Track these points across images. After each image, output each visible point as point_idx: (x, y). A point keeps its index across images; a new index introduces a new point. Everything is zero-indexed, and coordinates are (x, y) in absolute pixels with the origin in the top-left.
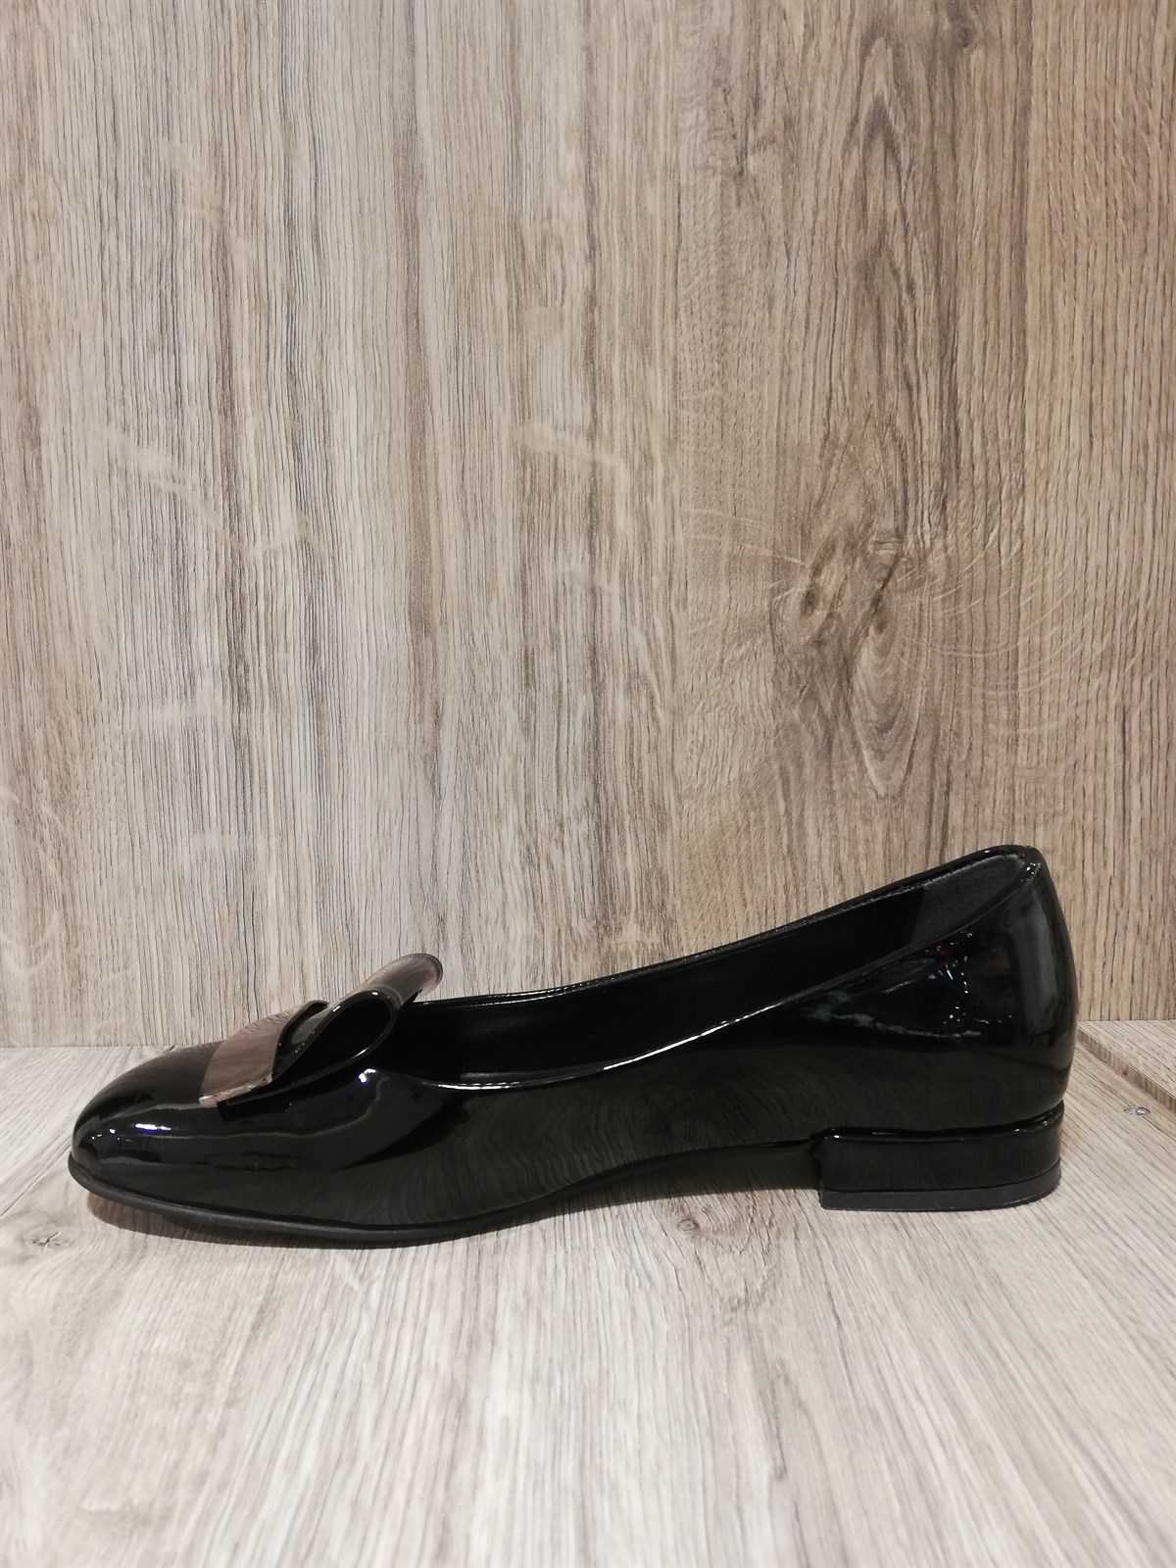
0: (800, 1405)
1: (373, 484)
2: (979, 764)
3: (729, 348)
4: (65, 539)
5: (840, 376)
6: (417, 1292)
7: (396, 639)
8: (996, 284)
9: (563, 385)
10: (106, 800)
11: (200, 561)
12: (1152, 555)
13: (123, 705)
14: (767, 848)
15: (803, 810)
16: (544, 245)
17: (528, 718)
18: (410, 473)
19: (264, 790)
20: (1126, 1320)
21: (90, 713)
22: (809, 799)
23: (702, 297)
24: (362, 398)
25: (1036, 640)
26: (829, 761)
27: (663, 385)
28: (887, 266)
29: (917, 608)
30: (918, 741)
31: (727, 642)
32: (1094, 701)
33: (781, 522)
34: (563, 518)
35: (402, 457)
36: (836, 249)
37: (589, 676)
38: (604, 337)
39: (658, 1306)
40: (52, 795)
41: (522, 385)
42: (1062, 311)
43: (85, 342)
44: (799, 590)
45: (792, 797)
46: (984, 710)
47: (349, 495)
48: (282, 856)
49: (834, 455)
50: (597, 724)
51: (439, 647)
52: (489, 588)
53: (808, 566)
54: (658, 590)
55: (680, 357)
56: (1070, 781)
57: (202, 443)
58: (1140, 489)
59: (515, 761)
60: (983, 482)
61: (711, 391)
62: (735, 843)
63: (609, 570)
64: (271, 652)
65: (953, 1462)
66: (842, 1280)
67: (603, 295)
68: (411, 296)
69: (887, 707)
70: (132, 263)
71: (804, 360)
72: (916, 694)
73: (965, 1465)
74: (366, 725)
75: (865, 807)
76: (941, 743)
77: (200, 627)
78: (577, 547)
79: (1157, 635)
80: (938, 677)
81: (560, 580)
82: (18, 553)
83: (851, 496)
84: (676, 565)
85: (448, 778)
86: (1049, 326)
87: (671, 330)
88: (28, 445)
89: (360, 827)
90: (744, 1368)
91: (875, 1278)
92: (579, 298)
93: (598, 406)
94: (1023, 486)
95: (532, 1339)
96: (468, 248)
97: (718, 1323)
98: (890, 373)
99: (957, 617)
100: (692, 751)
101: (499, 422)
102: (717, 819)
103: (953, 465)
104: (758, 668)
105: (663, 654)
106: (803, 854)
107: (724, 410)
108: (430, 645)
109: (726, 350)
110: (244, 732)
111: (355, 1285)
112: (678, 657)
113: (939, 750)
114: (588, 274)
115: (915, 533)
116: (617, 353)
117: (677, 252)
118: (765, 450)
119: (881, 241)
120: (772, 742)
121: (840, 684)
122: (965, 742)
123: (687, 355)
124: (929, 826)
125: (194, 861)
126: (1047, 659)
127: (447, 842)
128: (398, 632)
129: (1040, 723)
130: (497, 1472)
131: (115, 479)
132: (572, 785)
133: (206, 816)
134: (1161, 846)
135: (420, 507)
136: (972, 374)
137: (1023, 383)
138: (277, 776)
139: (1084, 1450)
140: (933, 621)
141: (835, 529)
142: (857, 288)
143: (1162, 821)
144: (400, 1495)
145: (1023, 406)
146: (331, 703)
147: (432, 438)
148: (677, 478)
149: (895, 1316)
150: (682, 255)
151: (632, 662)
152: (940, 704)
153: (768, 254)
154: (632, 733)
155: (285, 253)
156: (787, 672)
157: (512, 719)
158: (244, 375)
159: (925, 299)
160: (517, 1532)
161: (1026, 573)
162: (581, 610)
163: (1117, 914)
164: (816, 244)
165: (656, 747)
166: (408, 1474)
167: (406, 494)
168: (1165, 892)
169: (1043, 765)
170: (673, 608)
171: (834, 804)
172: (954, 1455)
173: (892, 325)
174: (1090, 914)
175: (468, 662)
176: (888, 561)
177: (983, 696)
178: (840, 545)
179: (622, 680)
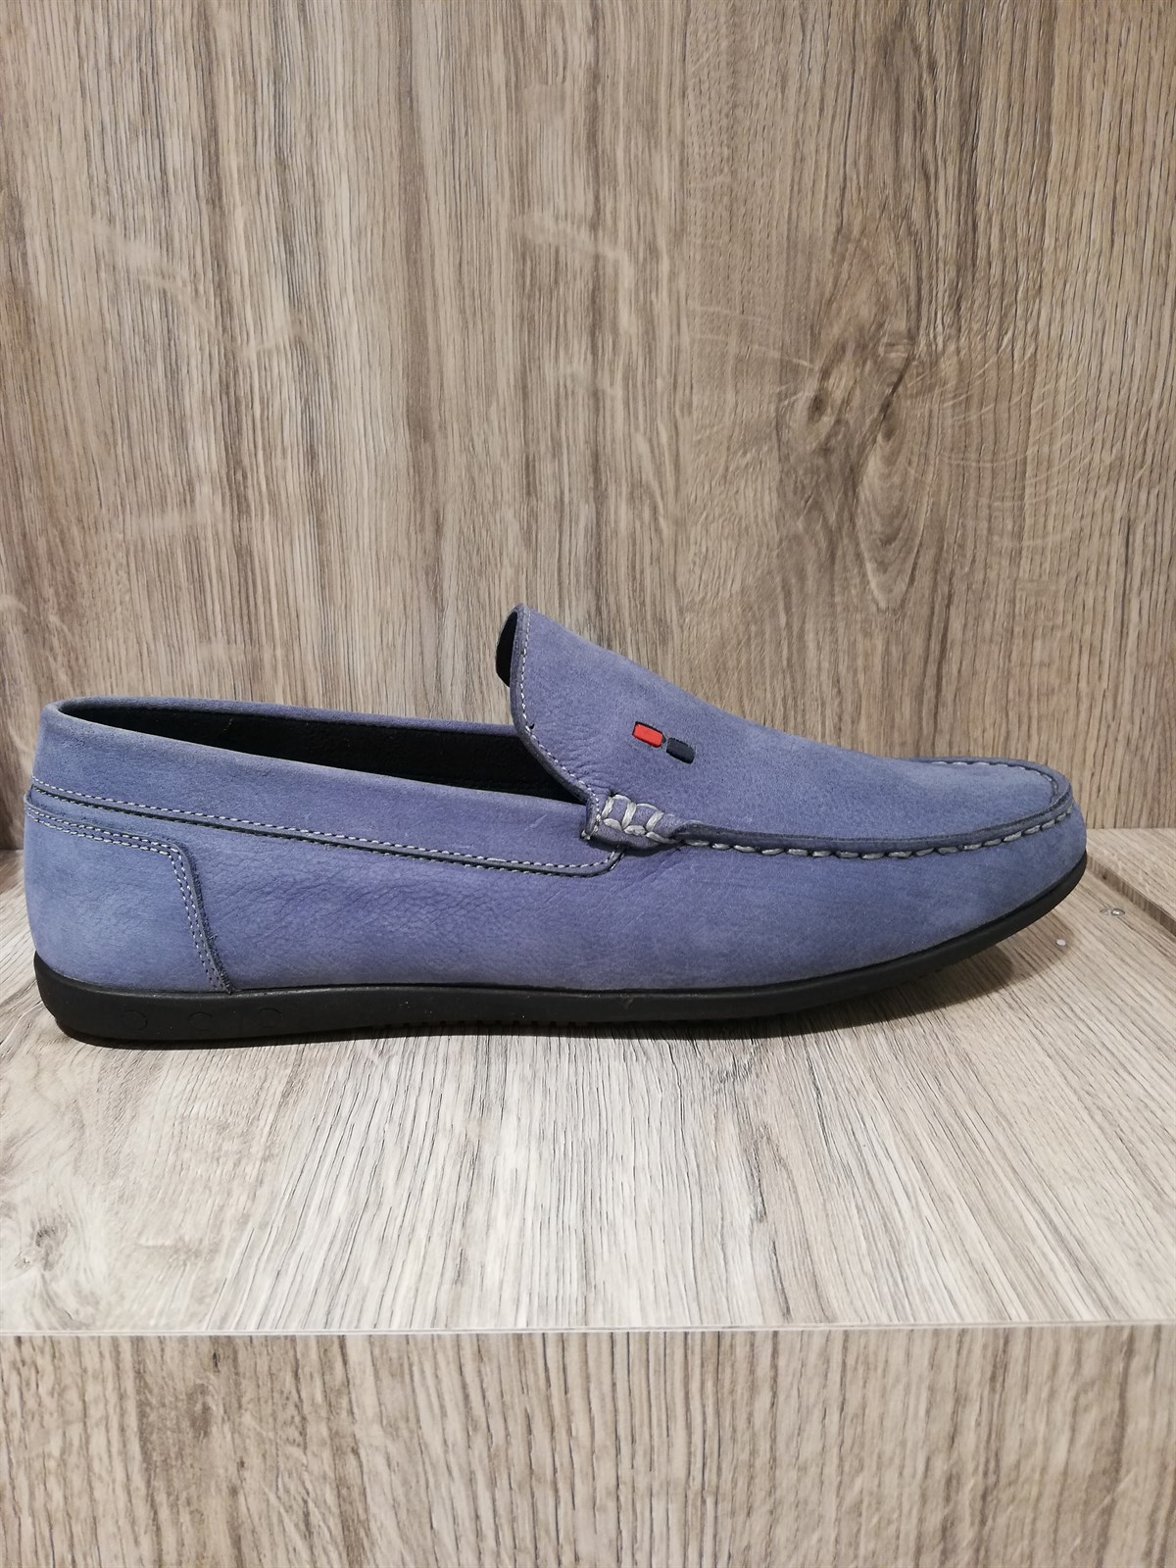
0: (780, 1161)
1: (368, 279)
2: (981, 577)
3: (740, 130)
4: (56, 339)
5: (855, 163)
6: (433, 1066)
7: (395, 445)
8: (1022, 64)
9: (564, 170)
10: (112, 608)
11: (193, 363)
12: (1168, 361)
13: (123, 513)
14: (767, 660)
15: (804, 623)
16: (544, 16)
17: (529, 527)
18: (406, 268)
19: (267, 600)
20: (1082, 1093)
21: (92, 520)
22: (810, 612)
23: (712, 73)
24: (355, 187)
25: (1046, 449)
26: (832, 573)
27: (670, 171)
28: (908, 42)
29: (927, 414)
30: (921, 553)
31: (732, 450)
32: (1100, 512)
33: (790, 321)
34: (565, 317)
35: (397, 249)
36: (854, 22)
37: (591, 484)
38: (608, 118)
39: (653, 1078)
40: (59, 604)
41: (521, 171)
42: (1090, 95)
43: (65, 127)
44: (806, 394)
45: (794, 610)
46: (990, 521)
47: (343, 291)
48: (288, 666)
49: (847, 250)
50: (599, 535)
51: (439, 453)
52: (490, 392)
53: (817, 369)
54: (662, 395)
55: (688, 140)
56: (1070, 595)
57: (191, 237)
58: (1160, 291)
59: (517, 573)
60: (999, 283)
61: (719, 179)
62: (735, 656)
63: (612, 372)
64: (268, 458)
65: (916, 1208)
66: (822, 1056)
67: (607, 70)
68: (403, 73)
69: (892, 517)
70: (110, 37)
71: (817, 146)
72: (922, 505)
73: (926, 1212)
74: (367, 533)
75: (865, 621)
76: (945, 555)
77: (197, 431)
78: (579, 346)
79: (1167, 446)
80: (946, 486)
81: (561, 383)
82: (9, 355)
83: (862, 295)
84: (682, 367)
85: (450, 589)
86: (1076, 112)
87: (678, 112)
88: (12, 239)
89: (364, 638)
90: (730, 1129)
91: (853, 1055)
92: (581, 74)
93: (601, 194)
94: (1040, 287)
95: (538, 1105)
96: (463, 18)
97: (708, 1092)
98: (907, 161)
99: (966, 426)
100: (694, 563)
101: (497, 212)
102: (718, 632)
103: (969, 262)
104: (763, 476)
105: (667, 462)
106: (803, 666)
107: (733, 200)
108: (429, 451)
109: (736, 133)
110: (245, 542)
111: (376, 1059)
112: (682, 465)
113: (942, 563)
114: (590, 48)
115: (928, 334)
116: (621, 136)
117: (686, 24)
118: (775, 243)
119: (903, 13)
120: (775, 553)
121: (845, 494)
122: (968, 555)
123: (695, 139)
124: (929, 639)
125: (202, 670)
126: (1055, 469)
127: (450, 653)
128: (396, 437)
129: (1044, 536)
130: (507, 1215)
131: (103, 275)
132: (573, 597)
133: (212, 626)
134: (1156, 659)
135: (416, 303)
136: (992, 162)
137: (1046, 174)
138: (280, 586)
139: (1035, 1201)
140: (943, 429)
141: (845, 330)
142: (877, 66)
143: (1159, 635)
144: (422, 1233)
145: (1044, 199)
146: (331, 512)
147: (428, 228)
148: (684, 273)
149: (871, 1087)
150: (691, 28)
151: (636, 470)
152: (946, 515)
153: (782, 28)
154: (634, 544)
155: (270, 26)
156: (792, 482)
157: (514, 530)
158: (232, 161)
159: (946, 79)
160: (526, 1261)
161: (1038, 379)
162: (583, 415)
163: (1109, 727)
164: (833, 15)
165: (658, 559)
166: (429, 1215)
167: (401, 288)
168: (1157, 706)
169: (1045, 578)
170: (678, 413)
171: (835, 618)
172: (917, 1203)
173: (911, 109)
174: (1082, 726)
175: (469, 469)
176: (899, 364)
177: (990, 507)
178: (851, 347)
179: (624, 489)
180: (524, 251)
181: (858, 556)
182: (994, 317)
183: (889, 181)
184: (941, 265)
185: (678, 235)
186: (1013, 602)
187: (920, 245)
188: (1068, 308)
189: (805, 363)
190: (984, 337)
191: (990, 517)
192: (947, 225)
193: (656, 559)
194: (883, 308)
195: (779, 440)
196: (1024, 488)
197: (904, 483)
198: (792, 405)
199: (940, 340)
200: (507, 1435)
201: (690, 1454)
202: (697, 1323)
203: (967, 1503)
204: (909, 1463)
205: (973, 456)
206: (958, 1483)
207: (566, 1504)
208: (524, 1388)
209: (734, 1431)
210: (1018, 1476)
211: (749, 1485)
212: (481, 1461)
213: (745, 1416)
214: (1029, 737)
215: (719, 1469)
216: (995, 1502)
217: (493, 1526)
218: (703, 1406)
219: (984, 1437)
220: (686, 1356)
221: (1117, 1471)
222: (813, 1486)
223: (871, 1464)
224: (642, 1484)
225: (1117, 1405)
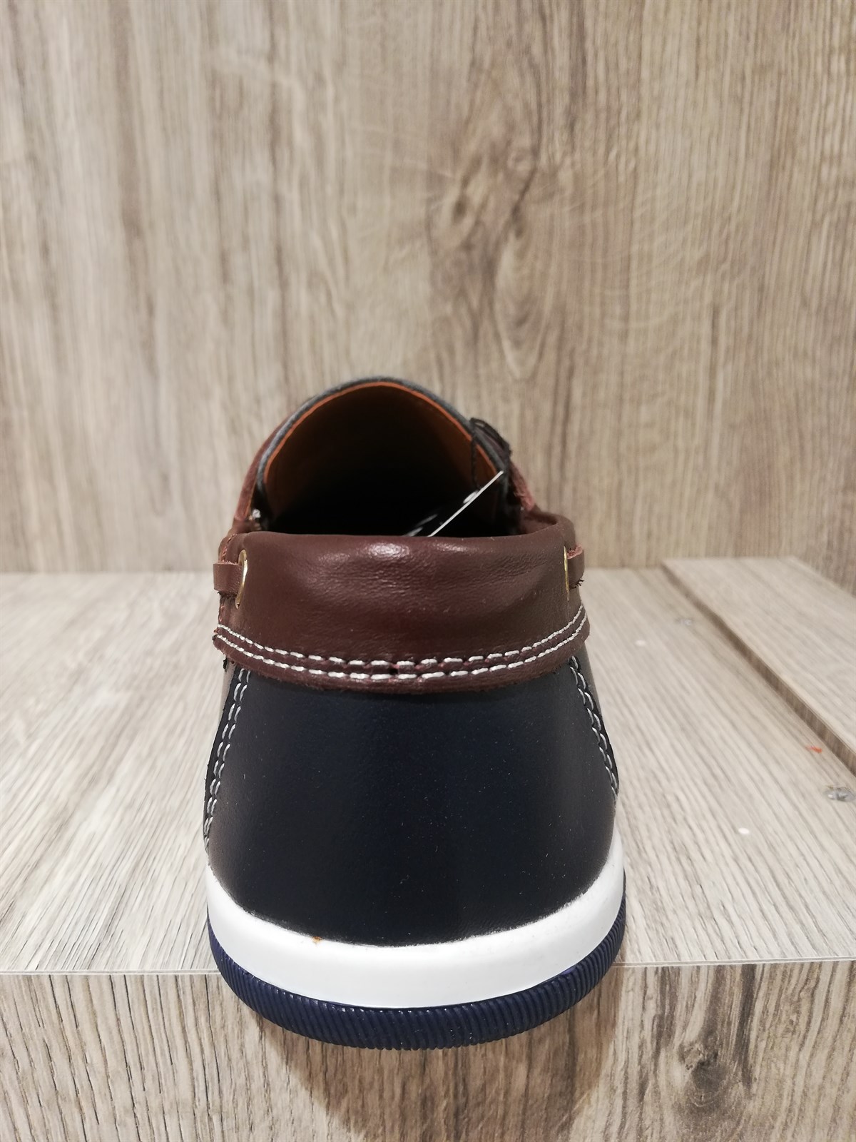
1: (87, 104)
2: (596, 353)
5: (484, 7)
7: (113, 240)
9: (245, 13)
12: (744, 176)
15: (455, 391)
17: (226, 308)
18: (117, 94)
22: (460, 382)
24: (73, 26)
25: (646, 247)
26: (476, 349)
27: (332, 14)
29: (549, 218)
30: (548, 333)
31: (391, 246)
32: (691, 301)
33: (435, 139)
34: (250, 134)
35: (110, 79)
37: (276, 273)
41: (209, 14)
44: (450, 199)
45: (446, 378)
46: (602, 307)
49: (479, 80)
50: (284, 315)
51: (149, 248)
52: (188, 195)
53: (458, 178)
54: (332, 199)
58: (737, 115)
59: (218, 347)
60: (605, 106)
61: (373, 20)
63: (289, 180)
69: (523, 303)
72: (547, 293)
75: (504, 389)
76: (566, 335)
78: (262, 160)
79: (745, 243)
80: (566, 278)
81: (248, 189)
83: (494, 117)
84: (347, 177)
85: (163, 361)
93: (276, 32)
94: (639, 111)
98: (527, 6)
99: (581, 228)
100: (364, 340)
101: (191, 47)
103: (580, 90)
104: (417, 268)
105: (338, 255)
107: (385, 37)
108: (142, 247)
112: (350, 259)
113: (564, 342)
115: (548, 150)
118: (420, 74)
120: (429, 333)
121: (485, 284)
122: (585, 335)
124: (555, 404)
126: (654, 264)
128: (114, 234)
129: (647, 319)
132: (266, 366)
135: (126, 124)
136: (597, 7)
137: (641, 17)
140: (562, 230)
141: (480, 146)
145: (641, 38)
147: (134, 61)
148: (346, 98)
151: (312, 262)
152: (566, 301)
154: (314, 324)
156: (441, 272)
157: (213, 310)
161: (639, 190)
162: (267, 215)
163: (700, 476)
167: (114, 111)
168: (739, 459)
169: (648, 354)
170: (345, 215)
171: (480, 386)
174: (679, 474)
175: (174, 261)
176: (525, 175)
177: (602, 295)
178: (485, 161)
179: (304, 277)
180: (214, 80)
181: (497, 336)
182: (602, 136)
183: (513, 21)
184: (557, 92)
185: (341, 65)
186: (622, 374)
187: (539, 74)
188: (662, 130)
189: (448, 174)
190: (595, 153)
191: (603, 304)
192: (562, 60)
193: (333, 336)
194: (511, 127)
195: (430, 239)
196: (628, 280)
197: (531, 277)
198: (438, 210)
199: (558, 156)
200: (31, 1061)
201: (193, 1079)
202: (187, 967)
203: (443, 1121)
204: (387, 1086)
205: (587, 251)
206: (433, 1103)
207: (90, 1119)
208: (40, 1023)
209: (230, 1060)
210: (485, 1099)
211: (248, 1105)
212: (11, 1082)
213: (237, 1047)
214: (637, 484)
215: (220, 1092)
216: (466, 1120)
217: (30, 1137)
218: (200, 1039)
219: (452, 1065)
220: (179, 996)
221: (572, 1093)
222: (304, 1106)
223: (354, 1087)
224: (154, 1104)
225: (567, 1037)
